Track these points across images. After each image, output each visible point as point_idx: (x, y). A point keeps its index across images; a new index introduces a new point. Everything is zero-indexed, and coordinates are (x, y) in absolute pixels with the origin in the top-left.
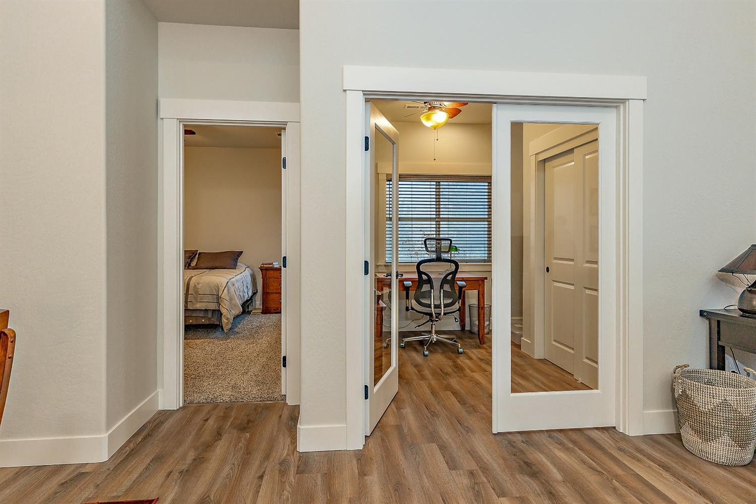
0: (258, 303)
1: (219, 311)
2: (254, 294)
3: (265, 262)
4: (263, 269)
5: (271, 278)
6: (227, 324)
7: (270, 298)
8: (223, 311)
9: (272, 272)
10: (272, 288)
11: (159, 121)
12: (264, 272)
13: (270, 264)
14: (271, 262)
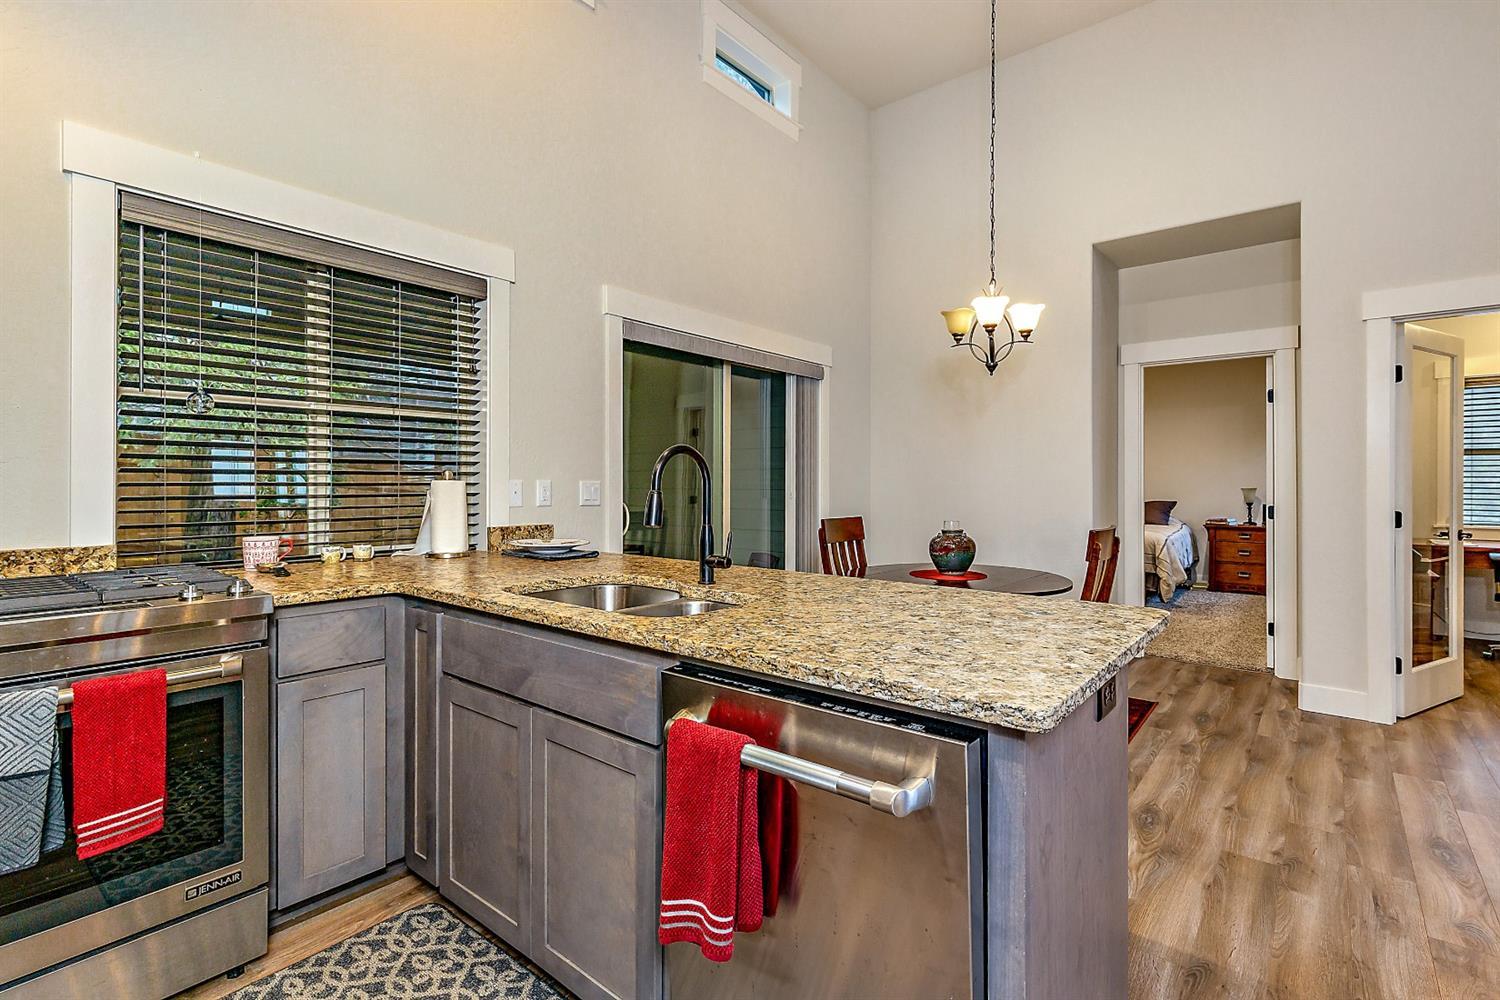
0: (1201, 576)
1: (1156, 575)
2: (1196, 562)
3: (1212, 518)
4: (1208, 527)
5: (1225, 540)
6: (1168, 592)
7: (1222, 570)
8: (1162, 575)
9: (1224, 532)
10: (1224, 555)
11: (1120, 367)
12: (1211, 531)
13: (1222, 521)
14: (1224, 518)
